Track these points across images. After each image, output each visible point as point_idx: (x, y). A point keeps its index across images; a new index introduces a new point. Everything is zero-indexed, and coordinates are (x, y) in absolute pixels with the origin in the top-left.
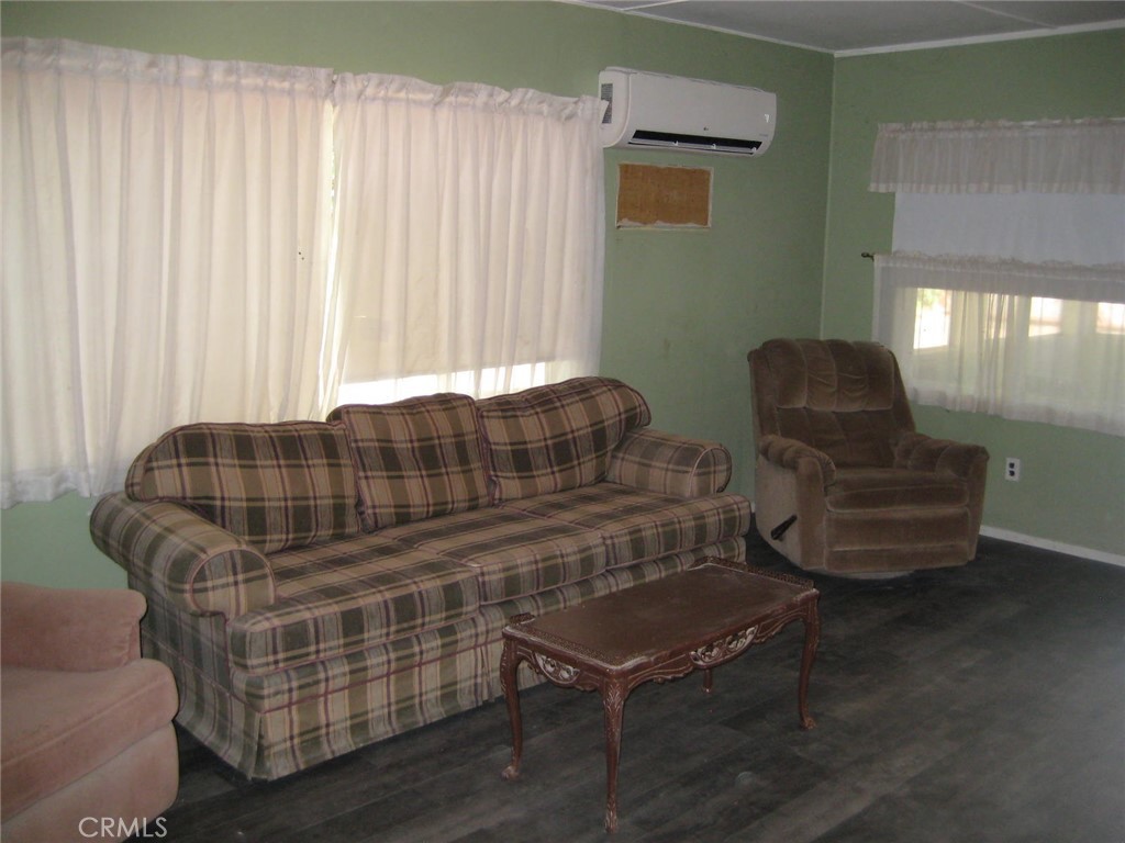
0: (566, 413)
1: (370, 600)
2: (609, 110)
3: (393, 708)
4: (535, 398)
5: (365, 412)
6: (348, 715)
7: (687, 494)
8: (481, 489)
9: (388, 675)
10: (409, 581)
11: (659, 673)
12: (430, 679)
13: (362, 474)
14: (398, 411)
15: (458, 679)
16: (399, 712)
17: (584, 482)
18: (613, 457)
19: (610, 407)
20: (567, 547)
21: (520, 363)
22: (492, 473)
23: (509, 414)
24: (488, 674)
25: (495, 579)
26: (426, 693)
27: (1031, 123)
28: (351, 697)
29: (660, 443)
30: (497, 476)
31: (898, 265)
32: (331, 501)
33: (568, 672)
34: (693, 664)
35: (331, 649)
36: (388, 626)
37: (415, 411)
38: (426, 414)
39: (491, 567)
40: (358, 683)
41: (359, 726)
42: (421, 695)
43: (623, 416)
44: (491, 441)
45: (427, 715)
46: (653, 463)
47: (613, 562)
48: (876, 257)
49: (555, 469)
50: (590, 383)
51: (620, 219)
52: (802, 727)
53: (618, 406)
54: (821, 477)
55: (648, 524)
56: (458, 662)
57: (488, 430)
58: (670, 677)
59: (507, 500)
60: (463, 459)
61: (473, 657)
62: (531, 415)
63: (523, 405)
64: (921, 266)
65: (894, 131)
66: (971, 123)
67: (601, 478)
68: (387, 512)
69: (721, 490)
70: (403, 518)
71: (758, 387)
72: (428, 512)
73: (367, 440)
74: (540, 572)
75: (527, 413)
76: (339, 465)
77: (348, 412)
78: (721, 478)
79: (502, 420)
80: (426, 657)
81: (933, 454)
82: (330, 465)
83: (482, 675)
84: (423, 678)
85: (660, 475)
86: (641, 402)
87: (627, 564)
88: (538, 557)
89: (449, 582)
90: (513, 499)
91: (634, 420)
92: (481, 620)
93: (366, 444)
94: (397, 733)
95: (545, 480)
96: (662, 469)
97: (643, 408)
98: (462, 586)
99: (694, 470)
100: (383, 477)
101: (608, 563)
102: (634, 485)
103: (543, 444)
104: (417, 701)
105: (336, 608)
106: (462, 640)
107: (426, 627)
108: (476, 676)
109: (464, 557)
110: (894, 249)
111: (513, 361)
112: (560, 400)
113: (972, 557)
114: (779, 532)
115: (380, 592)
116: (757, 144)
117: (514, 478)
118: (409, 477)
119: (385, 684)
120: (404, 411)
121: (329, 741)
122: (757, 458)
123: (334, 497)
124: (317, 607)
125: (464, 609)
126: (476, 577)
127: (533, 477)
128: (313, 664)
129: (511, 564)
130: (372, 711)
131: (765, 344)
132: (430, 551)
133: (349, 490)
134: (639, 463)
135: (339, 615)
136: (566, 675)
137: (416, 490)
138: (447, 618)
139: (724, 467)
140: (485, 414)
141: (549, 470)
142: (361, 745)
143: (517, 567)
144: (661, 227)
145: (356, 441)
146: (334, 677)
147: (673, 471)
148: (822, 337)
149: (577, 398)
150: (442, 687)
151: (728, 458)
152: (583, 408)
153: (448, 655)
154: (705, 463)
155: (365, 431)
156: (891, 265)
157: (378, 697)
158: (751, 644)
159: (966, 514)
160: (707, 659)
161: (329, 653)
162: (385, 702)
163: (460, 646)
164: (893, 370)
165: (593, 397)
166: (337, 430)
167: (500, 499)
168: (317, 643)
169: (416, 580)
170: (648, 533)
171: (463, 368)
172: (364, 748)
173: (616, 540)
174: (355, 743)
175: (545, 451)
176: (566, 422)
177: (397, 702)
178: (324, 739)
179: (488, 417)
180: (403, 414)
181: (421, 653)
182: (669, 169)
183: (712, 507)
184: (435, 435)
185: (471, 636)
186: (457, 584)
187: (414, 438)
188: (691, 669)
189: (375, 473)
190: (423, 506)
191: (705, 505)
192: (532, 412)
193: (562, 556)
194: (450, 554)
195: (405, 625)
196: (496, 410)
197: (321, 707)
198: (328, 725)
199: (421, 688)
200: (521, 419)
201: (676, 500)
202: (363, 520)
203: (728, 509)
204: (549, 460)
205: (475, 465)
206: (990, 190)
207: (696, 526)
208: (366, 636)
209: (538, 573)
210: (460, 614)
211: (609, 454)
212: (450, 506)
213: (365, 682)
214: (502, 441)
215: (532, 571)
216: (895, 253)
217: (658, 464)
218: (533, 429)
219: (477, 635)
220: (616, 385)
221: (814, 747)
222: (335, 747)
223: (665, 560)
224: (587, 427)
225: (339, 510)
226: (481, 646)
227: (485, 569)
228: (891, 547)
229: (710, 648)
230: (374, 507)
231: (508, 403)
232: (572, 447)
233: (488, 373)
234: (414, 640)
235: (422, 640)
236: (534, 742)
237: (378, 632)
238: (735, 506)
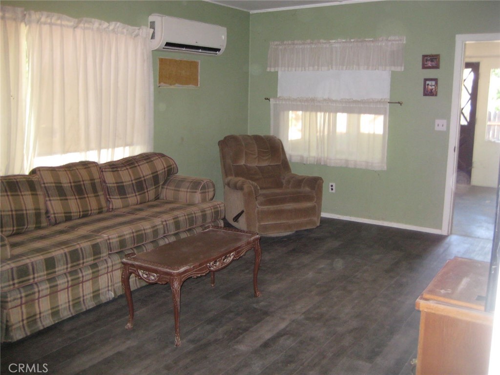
0: (140, 168)
1: (58, 253)
2: (154, 34)
3: (71, 303)
4: (126, 162)
5: (47, 170)
6: (49, 308)
7: (197, 202)
8: (104, 204)
9: (68, 288)
10: (75, 243)
11: (194, 274)
12: (87, 289)
13: (47, 199)
14: (63, 169)
15: (100, 288)
16: (74, 305)
17: (150, 199)
18: (162, 188)
19: (160, 166)
20: (146, 226)
21: (118, 146)
22: (108, 197)
23: (114, 170)
24: (114, 285)
25: (115, 241)
26: (86, 295)
27: (334, 41)
28: (51, 299)
29: (183, 180)
30: (110, 198)
31: (280, 103)
32: (34, 211)
33: (154, 276)
34: (209, 269)
35: (40, 276)
36: (67, 264)
37: (71, 169)
38: (77, 171)
39: (113, 236)
40: (54, 293)
41: (55, 313)
42: (83, 296)
43: (166, 169)
44: (107, 182)
45: (87, 306)
46: (181, 189)
47: (166, 232)
48: (271, 100)
49: (137, 194)
50: (150, 155)
51: (160, 83)
52: (255, 296)
53: (163, 165)
54: (254, 192)
55: (181, 215)
56: (100, 280)
57: (105, 178)
58: (199, 275)
59: (116, 209)
60: (95, 191)
61: (106, 278)
62: (125, 170)
63: (121, 166)
64: (290, 103)
65: (276, 45)
66: (309, 41)
67: (157, 198)
68: (61, 216)
69: (212, 199)
70: (68, 218)
71: (223, 157)
72: (80, 215)
73: (50, 183)
74: (135, 237)
75: (123, 169)
76: (37, 195)
77: (39, 170)
78: (211, 194)
79: (111, 173)
80: (85, 279)
81: (300, 182)
82: (32, 194)
83: (111, 286)
84: (84, 288)
85: (184, 194)
86: (173, 163)
87: (172, 233)
88: (134, 230)
89: (94, 243)
90: (118, 208)
91: (170, 171)
92: (109, 260)
93: (49, 185)
94: (74, 314)
95: (133, 199)
96: (185, 192)
97: (175, 165)
98: (100, 245)
99: (199, 191)
100: (58, 200)
101: (164, 233)
102: (173, 200)
103: (131, 183)
104: (82, 299)
105: (42, 257)
106: (101, 270)
107: (85, 264)
108: (108, 286)
109: (100, 232)
110: (279, 95)
111: (114, 146)
112: (137, 163)
113: (318, 224)
114: (236, 219)
115: (62, 249)
116: (219, 50)
117: (118, 199)
118: (70, 199)
119: (66, 292)
120: (66, 169)
121: (41, 320)
122: (224, 188)
123: (35, 209)
124: (32, 257)
125: (102, 255)
126: (106, 240)
127: (127, 198)
128: (31, 285)
129: (121, 234)
130: (61, 305)
131: (225, 138)
132: (83, 231)
133: (42, 206)
134: (175, 190)
135: (44, 261)
136: (153, 278)
137: (74, 205)
138: (94, 260)
139: (212, 189)
140: (103, 170)
141: (134, 194)
142: (57, 322)
143: (124, 235)
144: (177, 87)
145: (44, 184)
146: (42, 290)
147: (190, 192)
148: (249, 133)
149: (145, 162)
150: (93, 292)
151: (214, 186)
152: (148, 166)
153: (95, 277)
154: (204, 188)
155: (49, 179)
156: (277, 102)
157: (63, 299)
158: (233, 260)
159: (315, 206)
160: (215, 267)
161: (39, 279)
162: (67, 301)
163: (100, 273)
164: (281, 147)
165: (152, 161)
166: (35, 178)
167: (112, 209)
168: (34, 274)
169: (79, 242)
170: (181, 219)
171: (92, 149)
172: (58, 323)
173: (168, 222)
174: (54, 321)
175: (132, 186)
176: (140, 172)
177: (73, 300)
178: (38, 320)
179: (105, 171)
180: (65, 171)
181: (83, 277)
182: (181, 61)
183: (208, 206)
184: (81, 180)
185: (105, 268)
186: (98, 244)
187: (72, 181)
188: (208, 272)
189: (54, 198)
190: (77, 212)
191: (205, 206)
192: (125, 168)
193: (144, 230)
194: (93, 232)
195: (75, 264)
196: (109, 168)
197: (37, 305)
198: (40, 313)
199: (83, 293)
200: (120, 172)
201: (192, 204)
202: (49, 220)
203: (215, 207)
204: (134, 189)
205: (100, 193)
206: (318, 69)
207: (202, 215)
208: (57, 269)
209: (134, 238)
210: (100, 258)
211: (160, 187)
212: (90, 212)
213: (57, 292)
214: (112, 182)
215: (131, 237)
216: (280, 97)
217: (183, 190)
218: (126, 177)
219: (108, 267)
220: (162, 155)
221: (262, 303)
222: (44, 323)
223: (189, 230)
224: (150, 174)
225: (38, 215)
226: (110, 272)
227: (110, 237)
228: (285, 222)
229: (215, 262)
230: (54, 214)
231: (113, 165)
232: (144, 183)
233: (103, 151)
234: (79, 270)
235: (83, 271)
236: (138, 313)
237: (62, 268)
238: (218, 206)
